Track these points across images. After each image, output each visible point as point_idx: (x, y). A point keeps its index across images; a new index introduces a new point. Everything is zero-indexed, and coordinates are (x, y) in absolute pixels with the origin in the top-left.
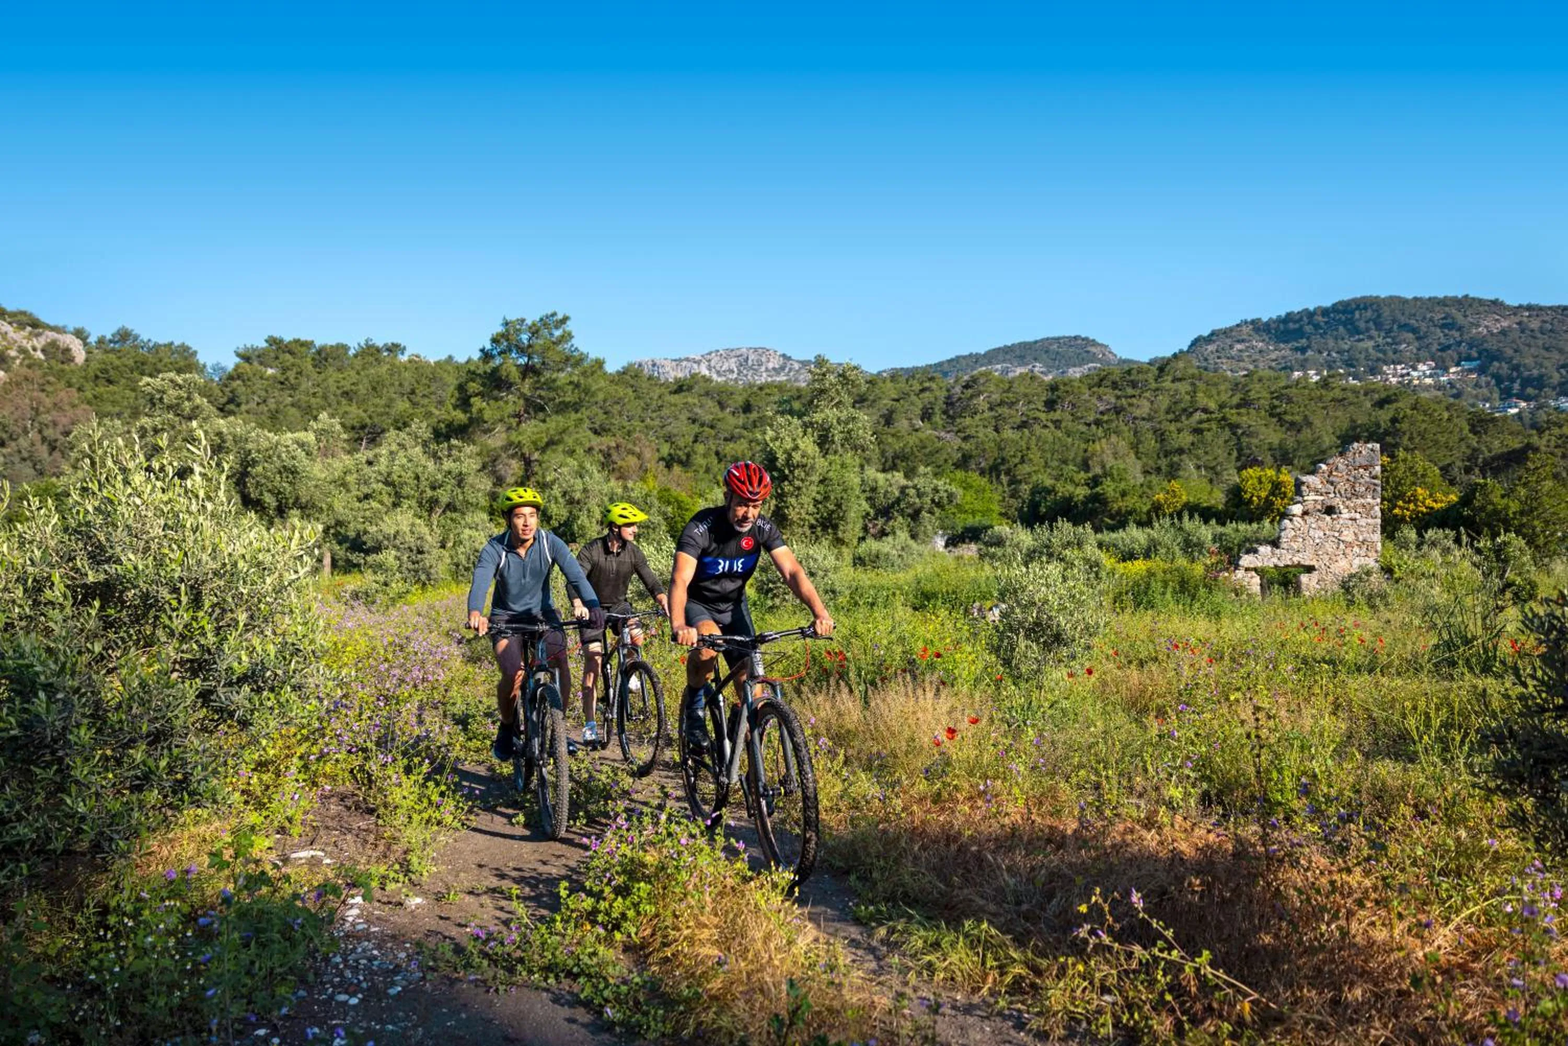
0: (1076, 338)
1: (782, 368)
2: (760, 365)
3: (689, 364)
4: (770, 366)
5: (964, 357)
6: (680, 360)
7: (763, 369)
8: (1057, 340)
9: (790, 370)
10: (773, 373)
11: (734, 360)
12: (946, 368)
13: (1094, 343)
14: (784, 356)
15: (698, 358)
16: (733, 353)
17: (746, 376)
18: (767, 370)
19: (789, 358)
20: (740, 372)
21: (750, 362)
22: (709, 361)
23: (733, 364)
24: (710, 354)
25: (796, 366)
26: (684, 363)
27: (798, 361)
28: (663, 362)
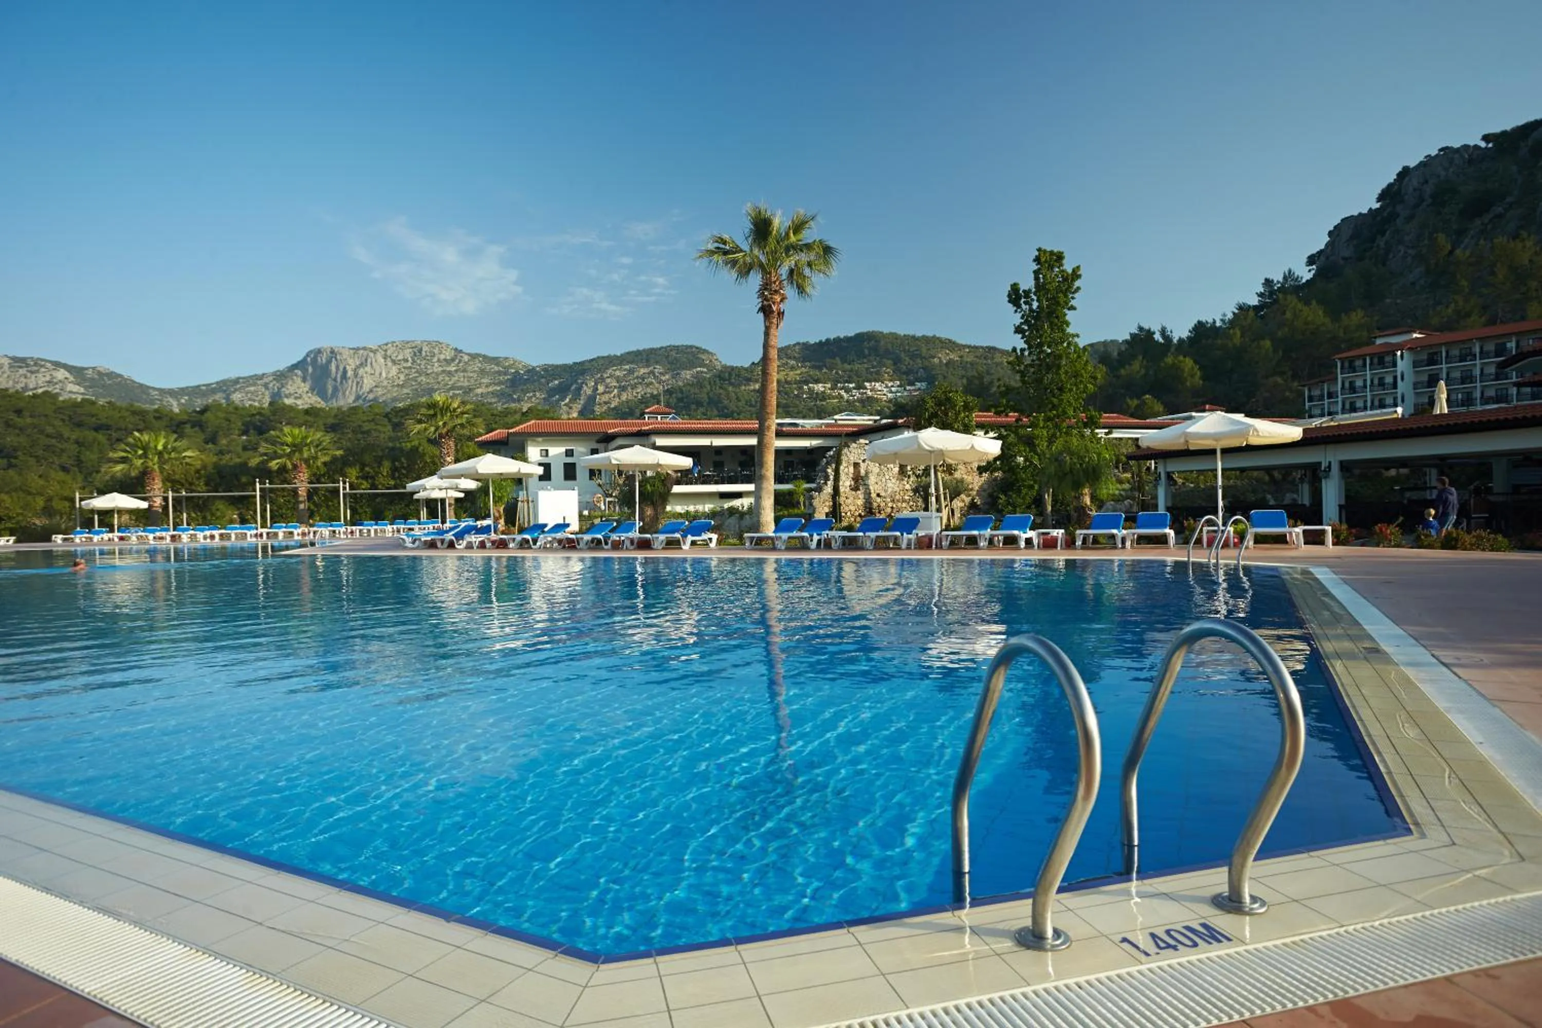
0: (691, 347)
1: (453, 360)
2: (434, 356)
3: (365, 353)
4: (442, 357)
5: (603, 357)
6: (358, 349)
7: (435, 359)
8: (676, 348)
9: (460, 361)
10: (444, 363)
11: (409, 350)
12: (587, 366)
13: (705, 351)
14: (456, 349)
15: (374, 348)
16: (409, 345)
17: (420, 365)
18: (439, 360)
19: (461, 351)
20: (414, 362)
21: (424, 353)
22: (386, 351)
23: (408, 353)
24: (386, 344)
25: (466, 358)
26: (361, 352)
27: (469, 354)
28: (341, 350)
